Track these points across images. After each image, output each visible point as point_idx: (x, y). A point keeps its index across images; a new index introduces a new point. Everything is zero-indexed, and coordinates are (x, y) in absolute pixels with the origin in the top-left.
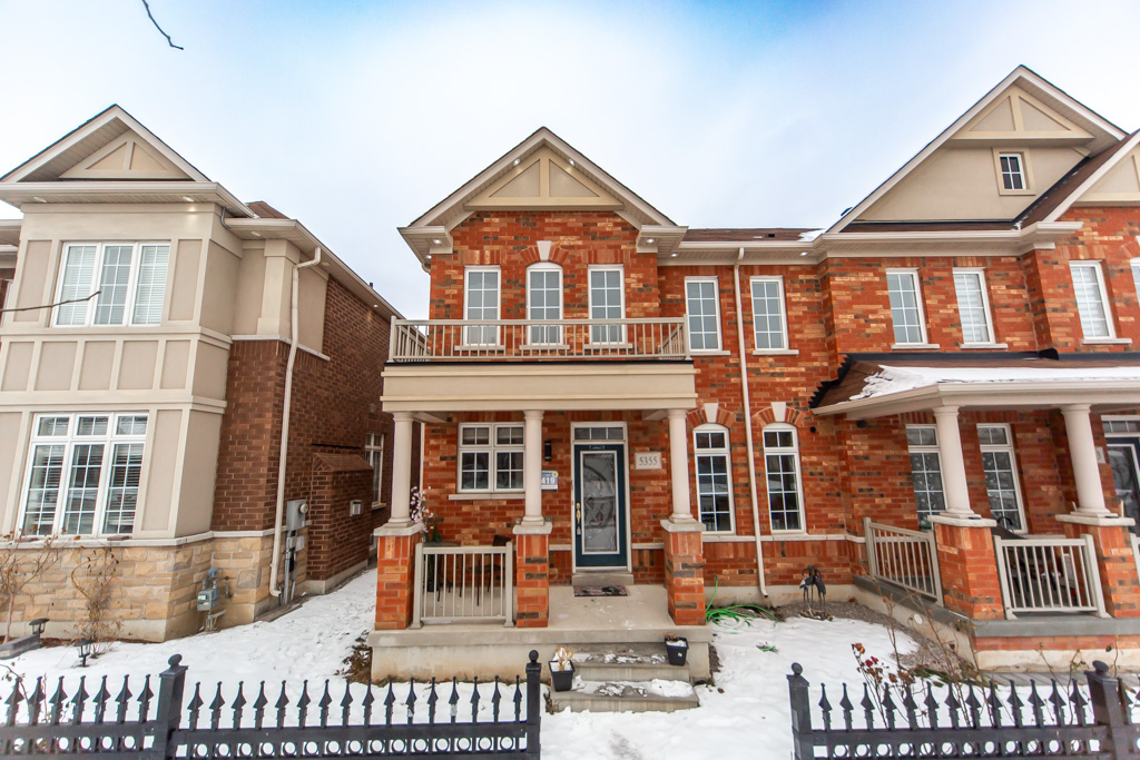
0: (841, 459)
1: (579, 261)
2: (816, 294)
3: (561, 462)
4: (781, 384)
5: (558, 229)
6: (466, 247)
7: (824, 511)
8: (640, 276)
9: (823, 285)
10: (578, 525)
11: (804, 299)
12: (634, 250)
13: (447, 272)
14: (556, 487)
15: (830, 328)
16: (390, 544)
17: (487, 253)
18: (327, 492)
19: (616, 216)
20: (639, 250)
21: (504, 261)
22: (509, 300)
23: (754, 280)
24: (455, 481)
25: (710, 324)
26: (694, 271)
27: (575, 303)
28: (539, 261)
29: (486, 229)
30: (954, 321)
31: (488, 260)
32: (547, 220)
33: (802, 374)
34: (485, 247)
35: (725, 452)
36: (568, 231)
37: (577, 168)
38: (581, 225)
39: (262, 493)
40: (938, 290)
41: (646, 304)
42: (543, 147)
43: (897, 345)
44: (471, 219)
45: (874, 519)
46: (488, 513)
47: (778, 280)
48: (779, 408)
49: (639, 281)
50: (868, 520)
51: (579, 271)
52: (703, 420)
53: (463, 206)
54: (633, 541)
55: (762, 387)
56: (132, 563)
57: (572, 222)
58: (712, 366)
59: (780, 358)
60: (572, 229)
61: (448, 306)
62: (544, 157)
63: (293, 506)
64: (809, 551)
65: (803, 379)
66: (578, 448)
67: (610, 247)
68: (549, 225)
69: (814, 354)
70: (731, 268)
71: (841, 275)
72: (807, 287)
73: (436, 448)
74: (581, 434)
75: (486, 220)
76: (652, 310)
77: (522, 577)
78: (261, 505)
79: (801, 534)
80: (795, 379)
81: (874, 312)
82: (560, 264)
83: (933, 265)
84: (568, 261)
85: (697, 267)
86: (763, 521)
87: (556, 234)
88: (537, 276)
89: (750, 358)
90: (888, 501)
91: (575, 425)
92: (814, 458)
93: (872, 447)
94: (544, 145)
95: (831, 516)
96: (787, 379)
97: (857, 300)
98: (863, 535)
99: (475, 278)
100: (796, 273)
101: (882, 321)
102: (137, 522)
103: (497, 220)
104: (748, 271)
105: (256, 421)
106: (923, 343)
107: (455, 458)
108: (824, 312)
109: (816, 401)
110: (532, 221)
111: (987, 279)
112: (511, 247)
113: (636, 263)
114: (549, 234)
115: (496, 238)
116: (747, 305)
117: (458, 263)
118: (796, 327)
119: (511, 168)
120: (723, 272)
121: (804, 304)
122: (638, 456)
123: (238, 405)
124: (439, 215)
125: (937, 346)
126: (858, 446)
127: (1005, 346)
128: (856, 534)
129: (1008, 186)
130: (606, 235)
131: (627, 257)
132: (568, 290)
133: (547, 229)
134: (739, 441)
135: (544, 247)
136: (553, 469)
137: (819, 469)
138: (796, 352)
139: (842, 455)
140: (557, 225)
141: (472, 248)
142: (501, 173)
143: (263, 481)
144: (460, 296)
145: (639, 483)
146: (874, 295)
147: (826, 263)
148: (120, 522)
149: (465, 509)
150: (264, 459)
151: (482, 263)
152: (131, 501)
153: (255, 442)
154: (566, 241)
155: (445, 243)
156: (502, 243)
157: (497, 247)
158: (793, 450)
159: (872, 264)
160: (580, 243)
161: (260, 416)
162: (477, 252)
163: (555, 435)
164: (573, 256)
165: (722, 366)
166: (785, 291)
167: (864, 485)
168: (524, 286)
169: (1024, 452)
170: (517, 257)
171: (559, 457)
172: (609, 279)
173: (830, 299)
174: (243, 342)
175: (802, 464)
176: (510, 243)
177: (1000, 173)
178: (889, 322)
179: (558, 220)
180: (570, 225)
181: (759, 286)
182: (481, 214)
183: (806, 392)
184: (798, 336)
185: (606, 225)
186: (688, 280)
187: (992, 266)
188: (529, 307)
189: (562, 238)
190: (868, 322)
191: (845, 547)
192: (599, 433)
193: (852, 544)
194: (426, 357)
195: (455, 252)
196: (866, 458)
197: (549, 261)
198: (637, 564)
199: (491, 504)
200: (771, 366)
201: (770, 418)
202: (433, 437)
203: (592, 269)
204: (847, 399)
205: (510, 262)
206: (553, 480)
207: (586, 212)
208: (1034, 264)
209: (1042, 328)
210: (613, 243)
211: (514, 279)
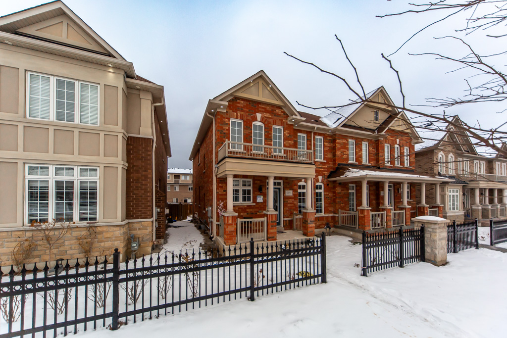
0: (334, 193)
1: (270, 123)
2: (331, 144)
3: (264, 193)
4: (321, 171)
5: (263, 110)
6: (231, 111)
7: (329, 208)
8: (289, 132)
9: (334, 141)
11: (328, 145)
12: (287, 122)
13: (224, 120)
14: (262, 201)
15: (334, 155)
17: (239, 114)
19: (282, 109)
20: (289, 123)
21: (245, 119)
22: (247, 134)
23: (316, 137)
26: (301, 131)
27: (268, 138)
28: (257, 121)
29: (238, 105)
30: (361, 156)
31: (239, 117)
32: (260, 106)
33: (326, 168)
34: (238, 112)
35: (305, 191)
36: (267, 111)
37: (272, 88)
38: (271, 110)
40: (359, 147)
41: (290, 142)
42: (261, 78)
43: (349, 162)
44: (232, 100)
45: (341, 209)
46: (240, 210)
47: (322, 138)
48: (320, 178)
49: (288, 133)
50: (340, 210)
51: (270, 127)
53: (231, 95)
54: (284, 217)
55: (316, 171)
56: (101, 233)
57: (268, 108)
59: (321, 163)
60: (268, 111)
61: (225, 133)
62: (260, 81)
64: (325, 219)
65: (326, 170)
67: (280, 120)
68: (260, 107)
69: (330, 162)
70: (311, 132)
71: (339, 140)
72: (329, 142)
75: (238, 101)
76: (291, 144)
77: (269, 226)
79: (322, 215)
80: (325, 170)
81: (345, 152)
82: (264, 123)
83: (359, 140)
84: (266, 123)
85: (301, 130)
87: (263, 112)
88: (255, 126)
89: (314, 162)
90: (344, 205)
92: (327, 193)
93: (342, 190)
95: (330, 209)
96: (323, 169)
97: (342, 147)
98: (338, 214)
99: (233, 123)
100: (327, 137)
101: (346, 154)
102: (98, 216)
103: (242, 102)
104: (315, 134)
105: (144, 173)
106: (354, 162)
108: (333, 150)
109: (329, 177)
110: (254, 106)
111: (369, 145)
112: (247, 114)
113: (288, 127)
114: (261, 111)
115: (242, 109)
116: (314, 144)
117: (228, 116)
118: (326, 153)
119: (249, 84)
120: (308, 133)
121: (328, 147)
122: (286, 191)
123: (134, 166)
125: (357, 163)
126: (338, 190)
127: (370, 164)
128: (336, 214)
129: (375, 120)
130: (279, 115)
131: (285, 124)
132: (266, 133)
133: (260, 109)
135: (259, 116)
136: (261, 195)
137: (328, 196)
138: (325, 161)
139: (334, 192)
140: (263, 108)
141: (233, 111)
142: (245, 85)
144: (228, 130)
145: (286, 200)
146: (345, 146)
147: (335, 135)
148: (88, 216)
151: (237, 118)
153: (143, 182)
154: (266, 115)
156: (244, 111)
157: (242, 113)
158: (322, 191)
159: (346, 137)
160: (270, 116)
161: (146, 171)
162: (235, 113)
163: (262, 184)
164: (268, 121)
166: (324, 142)
167: (339, 201)
168: (251, 129)
169: (371, 192)
170: (249, 118)
171: (263, 191)
172: (279, 131)
173: (335, 146)
174: (134, 137)
175: (324, 194)
176: (247, 112)
177: (374, 116)
178: (348, 155)
179: (263, 107)
180: (267, 109)
181: (318, 139)
182: (237, 98)
183: (327, 174)
184: (326, 156)
185: (278, 111)
186: (299, 134)
187: (370, 142)
188: (253, 137)
189: (265, 113)
190: (344, 154)
191: (334, 218)
193: (335, 217)
195: (227, 112)
196: (340, 193)
197: (260, 121)
198: (285, 224)
199: (241, 207)
200: (319, 165)
201: (318, 181)
202: (221, 183)
203: (274, 126)
204: (339, 176)
205: (247, 119)
206: (261, 199)
207: (272, 105)
208: (378, 143)
209: (378, 160)
210: (280, 118)
211: (248, 126)
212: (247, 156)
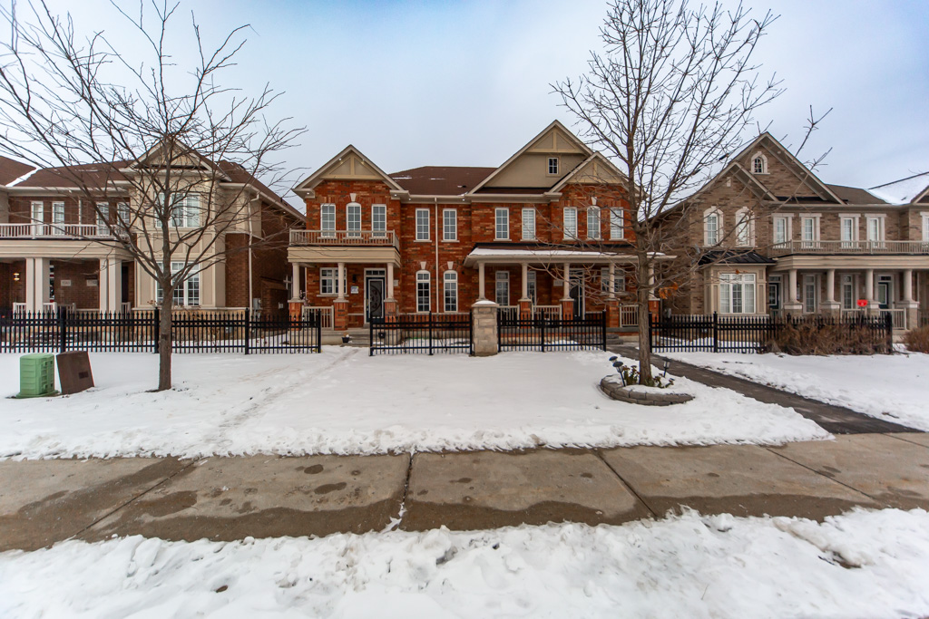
1: (368, 202)
2: (468, 217)
4: (452, 254)
5: (359, 188)
6: (321, 195)
7: (464, 304)
8: (394, 209)
9: (469, 214)
10: (367, 307)
11: (463, 219)
12: (391, 198)
13: (313, 206)
14: (357, 293)
15: (471, 232)
16: (293, 305)
17: (330, 198)
18: (268, 297)
19: (384, 183)
21: (337, 202)
22: (339, 219)
23: (445, 210)
24: (319, 289)
25: (426, 229)
26: (419, 206)
27: (366, 220)
28: (351, 202)
29: (329, 188)
30: (519, 230)
31: (330, 201)
32: (354, 185)
33: (461, 250)
34: (329, 195)
35: (428, 281)
36: (363, 189)
37: (365, 162)
38: (369, 187)
39: (244, 294)
40: (516, 217)
41: (394, 221)
42: (351, 154)
43: (497, 239)
44: (323, 183)
47: (455, 210)
48: (450, 264)
49: (393, 211)
51: (368, 206)
52: (420, 269)
53: (318, 178)
55: (444, 255)
57: (365, 185)
58: (425, 247)
59: (452, 244)
60: (365, 188)
61: (314, 221)
62: (352, 158)
63: (256, 300)
65: (461, 253)
66: (368, 279)
67: (380, 196)
69: (465, 242)
70: (434, 205)
71: (477, 210)
72: (465, 214)
73: (311, 277)
74: (369, 272)
75: (328, 184)
76: (397, 224)
77: (337, 315)
78: (244, 298)
79: (456, 312)
80: (458, 253)
81: (488, 226)
82: (360, 203)
83: (514, 206)
84: (363, 202)
85: (421, 204)
86: (441, 307)
87: (358, 190)
88: (351, 208)
89: (439, 243)
91: (366, 269)
92: (462, 284)
94: (352, 152)
95: (466, 305)
96: (454, 253)
97: (482, 221)
99: (325, 208)
100: (462, 208)
101: (491, 229)
102: (200, 302)
103: (333, 184)
104: (442, 207)
106: (508, 239)
107: (319, 281)
108: (469, 225)
110: (348, 185)
111: (536, 213)
112: (340, 196)
113: (391, 204)
114: (356, 190)
115: (333, 192)
116: (440, 221)
117: (317, 202)
118: (461, 231)
119: (338, 162)
120: (431, 206)
121: (464, 221)
123: (232, 260)
124: (308, 184)
125: (512, 241)
126: (475, 279)
127: (539, 241)
129: (551, 172)
130: (379, 191)
131: (387, 201)
132: (363, 215)
133: (355, 188)
134: (433, 277)
135: (353, 196)
136: (356, 286)
137: (463, 288)
138: (460, 241)
140: (358, 186)
141: (324, 196)
142: (333, 164)
143: (244, 289)
144: (319, 217)
146: (489, 219)
147: (471, 204)
148: (194, 302)
149: (323, 300)
150: (244, 280)
151: (327, 202)
152: (197, 294)
154: (362, 193)
155: (311, 194)
156: (335, 194)
157: (334, 196)
158: (455, 281)
159: (490, 206)
160: (369, 194)
162: (326, 197)
163: (357, 273)
164: (366, 200)
165: (429, 247)
166: (458, 215)
167: (477, 294)
168: (345, 213)
170: (342, 200)
171: (358, 282)
172: (380, 211)
173: (472, 219)
174: (231, 234)
175: (457, 286)
176: (340, 194)
177: (549, 166)
178: (493, 230)
179: (359, 184)
181: (447, 213)
182: (326, 181)
183: (461, 258)
184: (461, 235)
185: (379, 187)
186: (417, 210)
187: (539, 207)
188: (347, 222)
190: (486, 230)
192: (376, 273)
194: (306, 244)
195: (316, 198)
197: (356, 202)
199: (332, 298)
200: (449, 247)
201: (447, 269)
203: (373, 206)
205: (339, 202)
206: (356, 290)
207: (370, 181)
208: (552, 207)
209: (551, 234)
210: (382, 195)
211: (341, 210)
212: (340, 244)
